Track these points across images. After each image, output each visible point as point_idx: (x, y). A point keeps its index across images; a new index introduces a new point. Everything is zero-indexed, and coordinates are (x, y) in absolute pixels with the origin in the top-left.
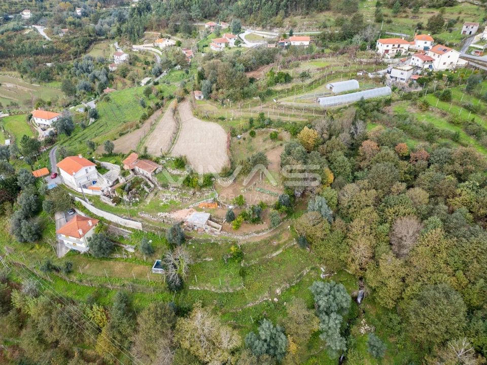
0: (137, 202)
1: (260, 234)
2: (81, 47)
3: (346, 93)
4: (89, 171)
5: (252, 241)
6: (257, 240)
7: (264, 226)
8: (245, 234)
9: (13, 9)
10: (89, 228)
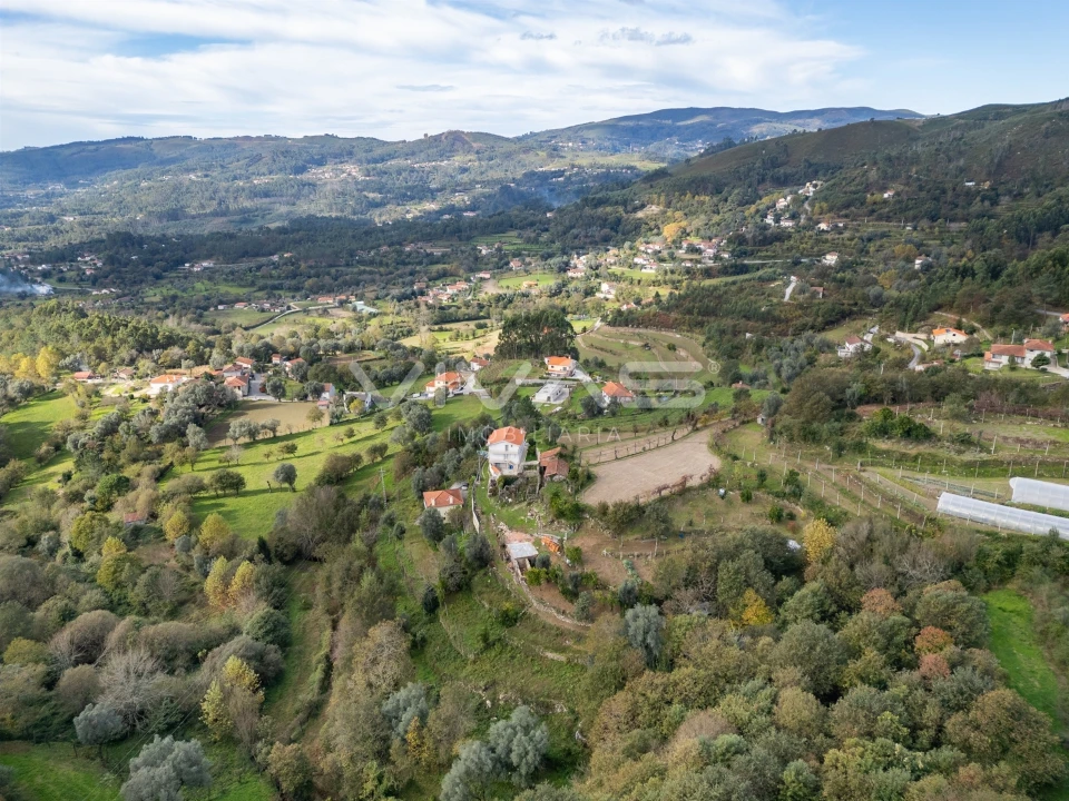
0: (507, 502)
1: (561, 617)
2: (820, 319)
3: (1044, 511)
4: (510, 448)
5: (543, 618)
6: (550, 621)
7: (573, 608)
8: (541, 601)
9: (816, 249)
10: (448, 504)
